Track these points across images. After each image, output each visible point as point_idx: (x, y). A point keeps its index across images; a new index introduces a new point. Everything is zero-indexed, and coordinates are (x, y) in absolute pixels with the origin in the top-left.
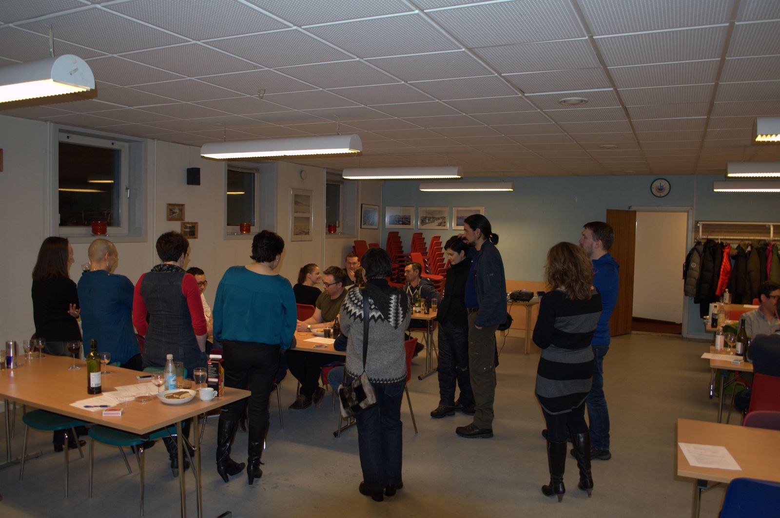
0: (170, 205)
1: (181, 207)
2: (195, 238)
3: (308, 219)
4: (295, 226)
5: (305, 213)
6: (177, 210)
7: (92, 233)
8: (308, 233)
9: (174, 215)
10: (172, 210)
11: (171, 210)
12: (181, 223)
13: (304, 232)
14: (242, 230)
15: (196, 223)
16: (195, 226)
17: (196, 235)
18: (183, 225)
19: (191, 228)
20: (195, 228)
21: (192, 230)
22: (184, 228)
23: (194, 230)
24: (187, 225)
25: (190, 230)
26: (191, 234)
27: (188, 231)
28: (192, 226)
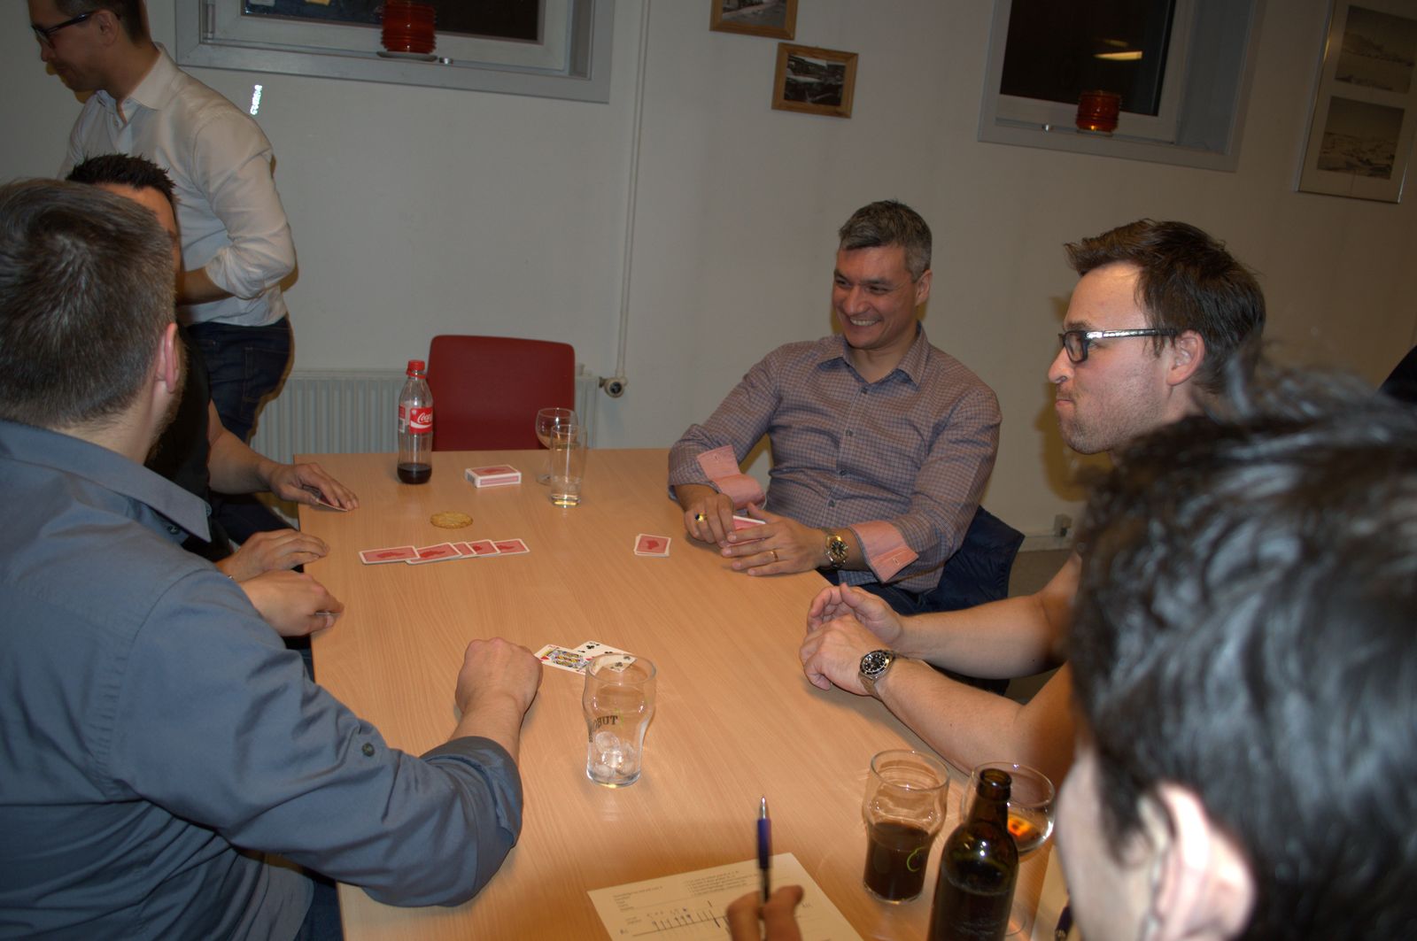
2: (840, 115)
3: (1397, 114)
4: (1328, 134)
5: (1389, 89)
7: (382, 49)
8: (1383, 171)
9: (747, 11)
12: (781, 46)
13: (1368, 162)
14: (1083, 121)
15: (851, 57)
16: (843, 67)
17: (843, 102)
18: (786, 55)
19: (824, 73)
20: (842, 76)
21: (828, 82)
22: (789, 70)
23: (840, 83)
24: (803, 60)
25: (822, 81)
26: (822, 96)
27: (811, 84)
28: (829, 66)
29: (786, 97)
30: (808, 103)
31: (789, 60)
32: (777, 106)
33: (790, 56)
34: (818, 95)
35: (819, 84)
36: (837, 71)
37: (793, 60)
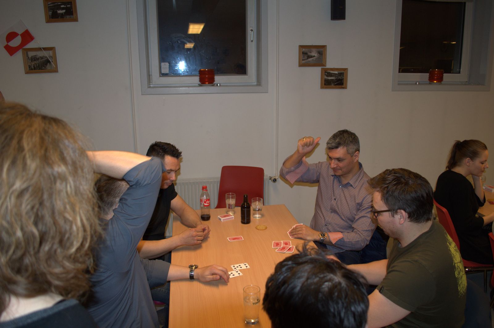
0: (301, 47)
1: (321, 50)
2: (343, 88)
6: (314, 53)
7: (199, 83)
9: (310, 59)
10: (306, 54)
11: (304, 53)
12: (322, 69)
14: (431, 79)
15: (346, 69)
16: (344, 73)
17: (344, 84)
18: (324, 71)
19: (337, 75)
20: (343, 75)
21: (339, 78)
22: (325, 76)
23: (343, 78)
24: (330, 72)
25: (337, 78)
26: (337, 83)
27: (333, 79)
28: (338, 73)
29: (325, 84)
30: (333, 86)
31: (325, 73)
32: (322, 87)
33: (325, 72)
34: (335, 83)
35: (335, 79)
36: (341, 74)
37: (326, 73)
